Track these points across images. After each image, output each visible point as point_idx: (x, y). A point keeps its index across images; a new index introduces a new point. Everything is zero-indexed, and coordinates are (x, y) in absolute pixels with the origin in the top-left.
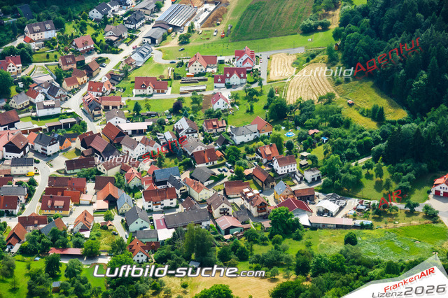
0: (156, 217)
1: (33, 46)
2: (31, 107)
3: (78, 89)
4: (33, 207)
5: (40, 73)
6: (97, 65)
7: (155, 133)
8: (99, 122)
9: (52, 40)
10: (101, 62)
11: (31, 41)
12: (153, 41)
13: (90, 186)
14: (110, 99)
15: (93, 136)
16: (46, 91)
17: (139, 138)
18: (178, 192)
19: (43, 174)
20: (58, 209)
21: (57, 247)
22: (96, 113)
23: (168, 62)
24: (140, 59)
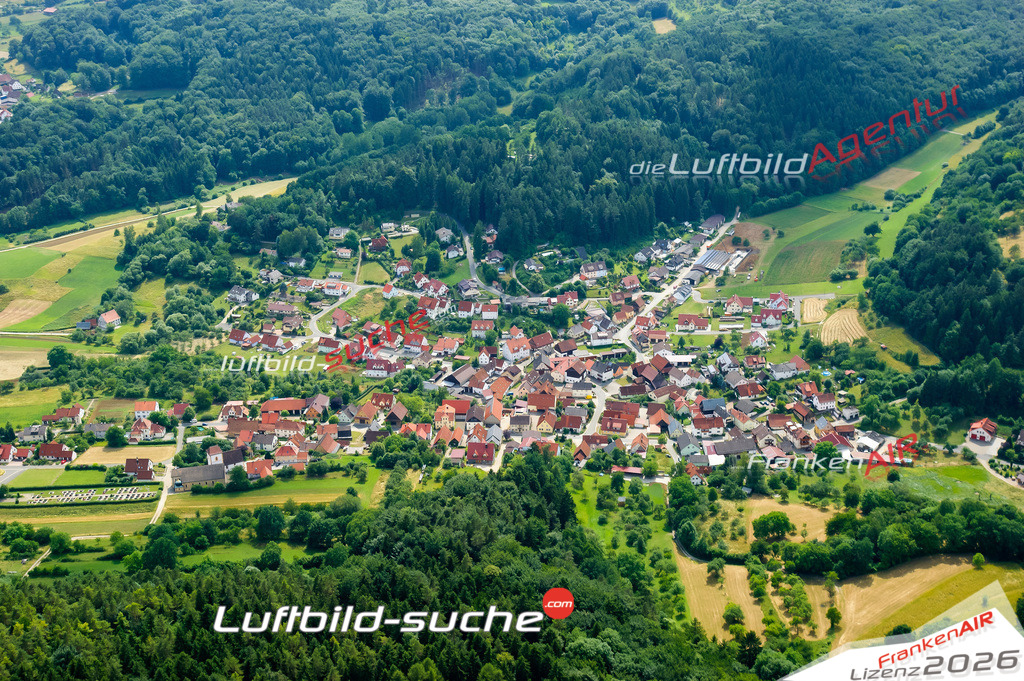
0: (706, 443)
1: (588, 283)
2: (585, 337)
3: (626, 323)
4: (593, 428)
5: (594, 307)
6: (643, 302)
7: (699, 366)
8: (647, 353)
9: (604, 278)
10: (646, 299)
11: (586, 279)
12: (692, 282)
13: (643, 411)
14: (656, 333)
15: (643, 366)
16: (599, 323)
17: (686, 370)
18: (724, 421)
19: (601, 397)
20: (616, 430)
21: (618, 465)
22: (644, 345)
23: (707, 301)
24: (682, 298)
